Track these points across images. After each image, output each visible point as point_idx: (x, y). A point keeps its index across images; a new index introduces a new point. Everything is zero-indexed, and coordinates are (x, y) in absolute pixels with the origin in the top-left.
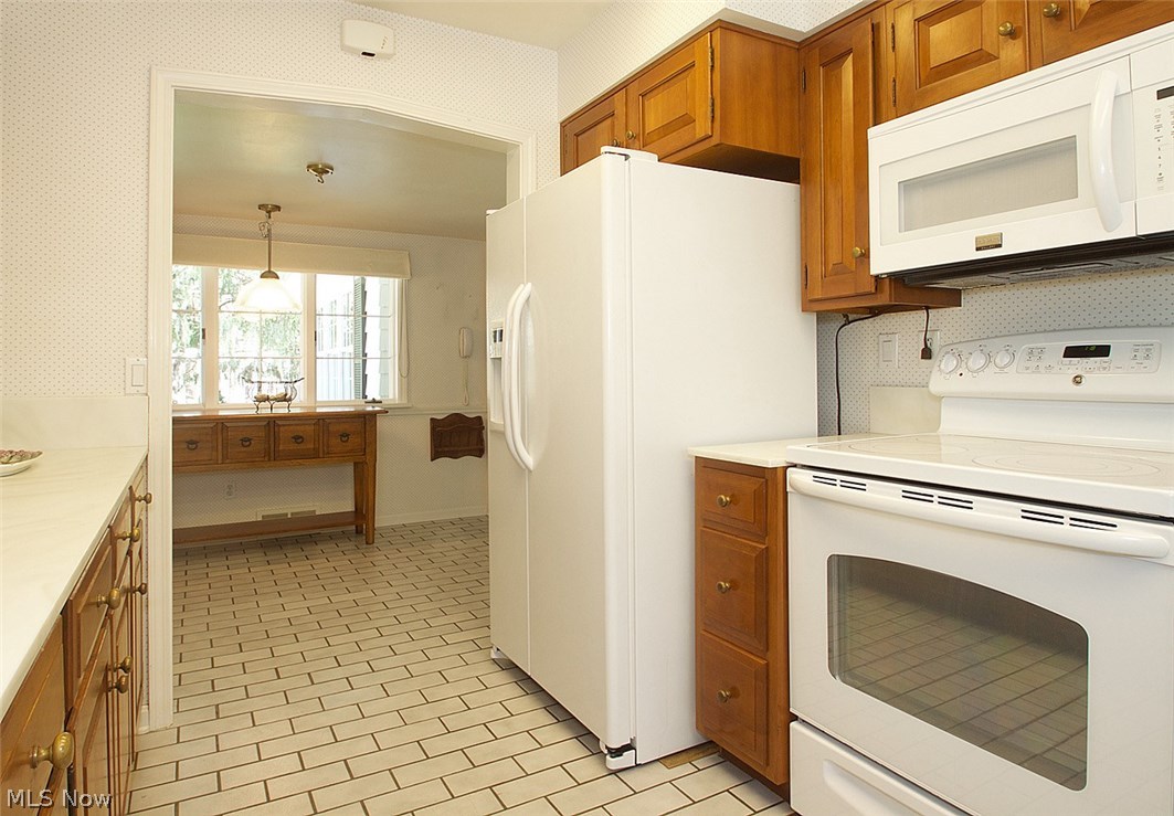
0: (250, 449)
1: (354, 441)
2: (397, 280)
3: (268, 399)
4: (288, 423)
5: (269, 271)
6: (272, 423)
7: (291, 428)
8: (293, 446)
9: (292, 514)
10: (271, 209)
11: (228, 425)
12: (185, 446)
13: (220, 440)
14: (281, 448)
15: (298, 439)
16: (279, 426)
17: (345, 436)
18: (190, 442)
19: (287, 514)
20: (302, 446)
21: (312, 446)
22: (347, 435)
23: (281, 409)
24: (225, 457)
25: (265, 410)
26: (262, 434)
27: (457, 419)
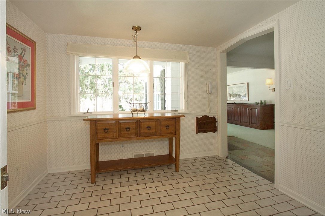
0: (129, 132)
1: (172, 129)
2: (183, 63)
3: (136, 110)
4: (144, 121)
5: (137, 56)
6: (139, 121)
7: (146, 123)
8: (147, 131)
9: (145, 154)
10: (137, 29)
11: (121, 122)
12: (103, 131)
13: (117, 128)
14: (142, 131)
15: (149, 128)
16: (141, 122)
17: (168, 126)
18: (105, 129)
19: (143, 154)
20: (151, 131)
21: (154, 131)
22: (169, 126)
23: (142, 115)
24: (119, 136)
25: (135, 115)
26: (134, 126)
27: (206, 118)
